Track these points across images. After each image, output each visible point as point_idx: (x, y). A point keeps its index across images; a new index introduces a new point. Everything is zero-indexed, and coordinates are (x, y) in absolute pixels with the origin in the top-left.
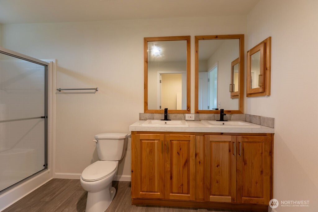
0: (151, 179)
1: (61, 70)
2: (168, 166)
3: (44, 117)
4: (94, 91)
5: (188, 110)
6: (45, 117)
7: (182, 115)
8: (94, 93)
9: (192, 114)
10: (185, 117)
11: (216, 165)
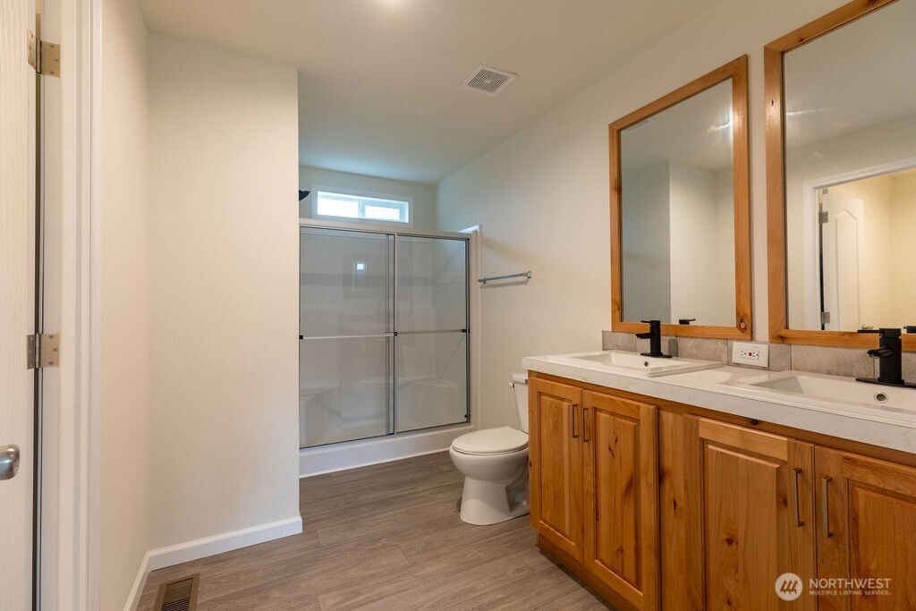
0: (558, 497)
1: (488, 243)
2: (589, 478)
3: (464, 331)
4: (525, 278)
5: (745, 326)
6: (467, 331)
7: (721, 344)
8: (525, 283)
9: (761, 343)
10: (730, 353)
11: (725, 536)
